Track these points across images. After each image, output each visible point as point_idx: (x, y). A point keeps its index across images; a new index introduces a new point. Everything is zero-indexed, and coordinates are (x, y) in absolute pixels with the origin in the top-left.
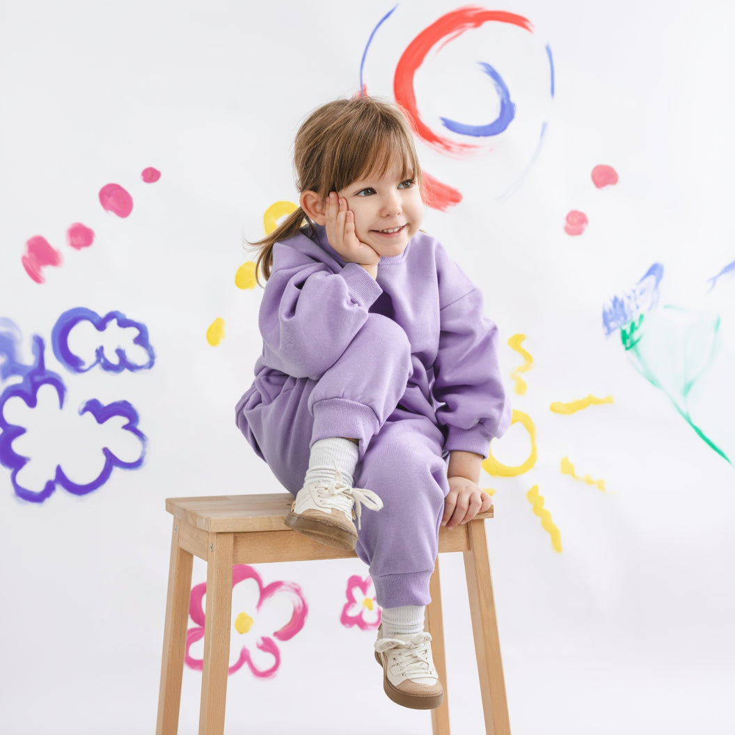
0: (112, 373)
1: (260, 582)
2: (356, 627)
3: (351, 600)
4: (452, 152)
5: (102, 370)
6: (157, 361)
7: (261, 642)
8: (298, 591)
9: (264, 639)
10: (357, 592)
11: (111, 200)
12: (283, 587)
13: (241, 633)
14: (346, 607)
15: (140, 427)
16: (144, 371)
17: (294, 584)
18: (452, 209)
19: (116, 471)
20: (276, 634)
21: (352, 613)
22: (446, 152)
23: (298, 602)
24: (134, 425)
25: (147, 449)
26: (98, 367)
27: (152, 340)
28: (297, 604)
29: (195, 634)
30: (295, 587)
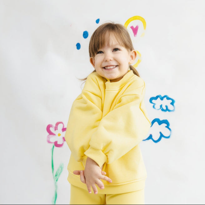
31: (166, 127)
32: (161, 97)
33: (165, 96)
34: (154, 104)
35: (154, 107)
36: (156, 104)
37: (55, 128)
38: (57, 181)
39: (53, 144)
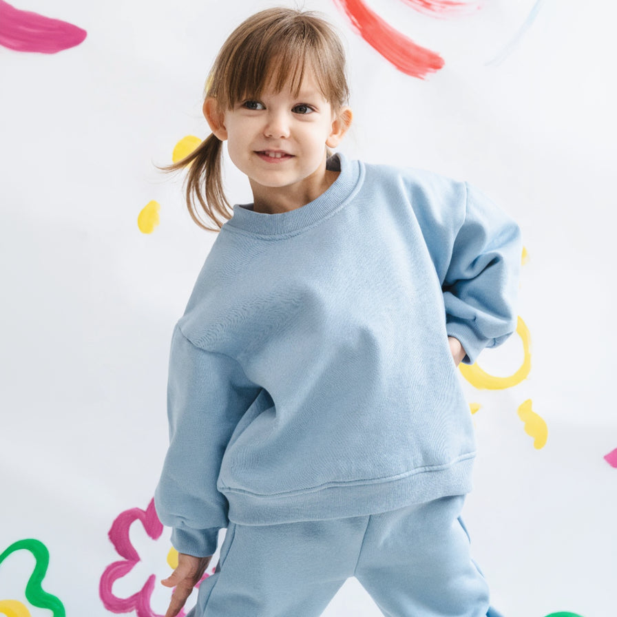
4: (433, 10)
18: (432, 76)
22: (424, 10)
29: (119, 569)
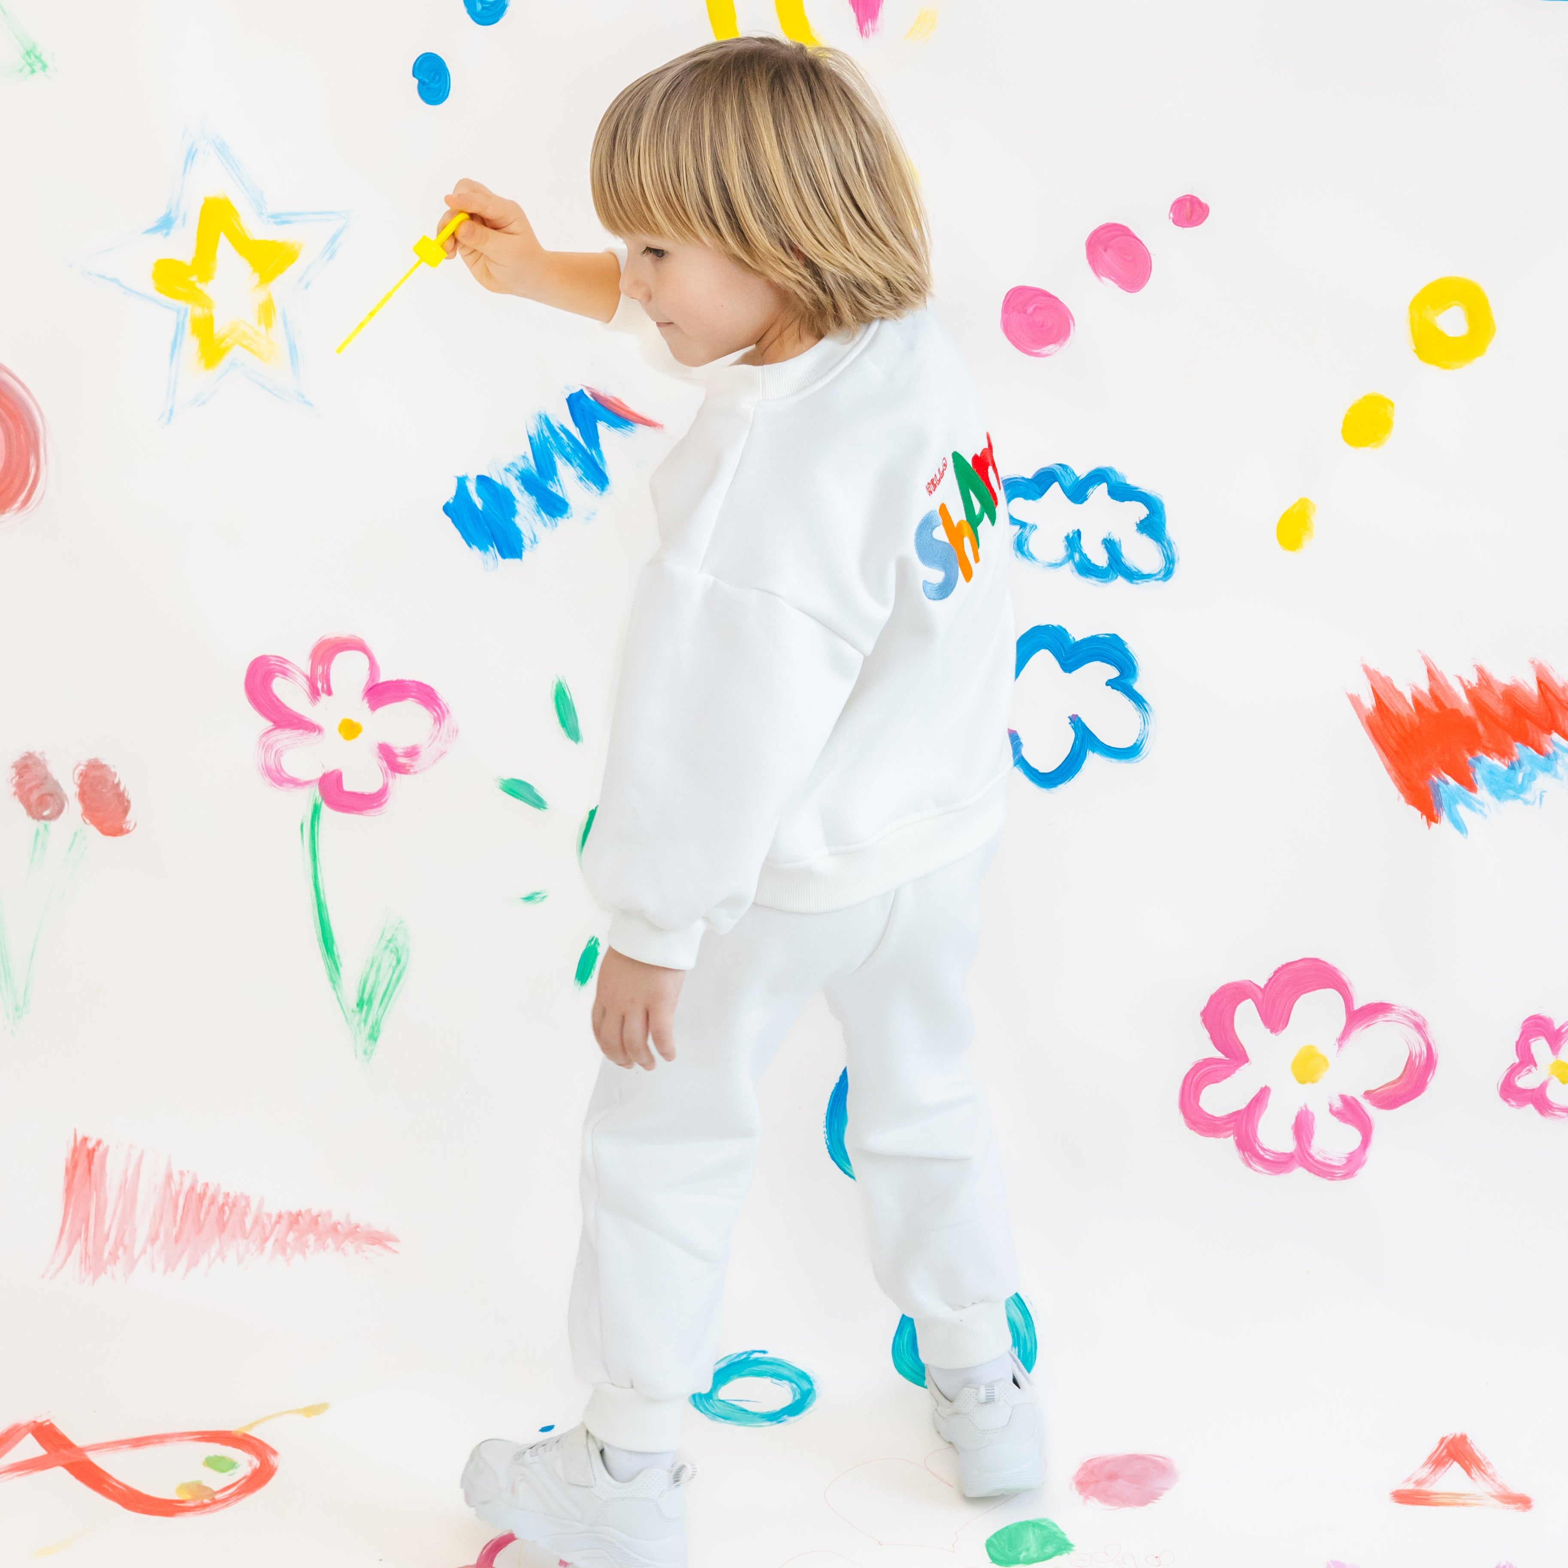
0: (1093, 580)
1: (1348, 1000)
2: (1530, 1108)
3: (1526, 1059)
5: (1076, 574)
6: (1178, 568)
7: (1338, 1104)
8: (1420, 1027)
9: (1344, 1099)
10: (1539, 1047)
11: (1108, 257)
12: (1392, 1016)
13: (1302, 1082)
14: (1514, 1071)
15: (1138, 687)
16: (1152, 583)
17: (1415, 1014)
19: (1093, 760)
20: (1368, 1094)
21: (1526, 1081)
23: (1419, 1047)
24: (1129, 681)
25: (1151, 728)
26: (1069, 567)
27: (1172, 528)
28: (1416, 1050)
30: (1413, 1017)
31: (1111, 683)
32: (1068, 483)
33: (1098, 476)
34: (1023, 525)
35: (1020, 545)
36: (1034, 527)
37: (312, 681)
38: (373, 1037)
39: (314, 793)
